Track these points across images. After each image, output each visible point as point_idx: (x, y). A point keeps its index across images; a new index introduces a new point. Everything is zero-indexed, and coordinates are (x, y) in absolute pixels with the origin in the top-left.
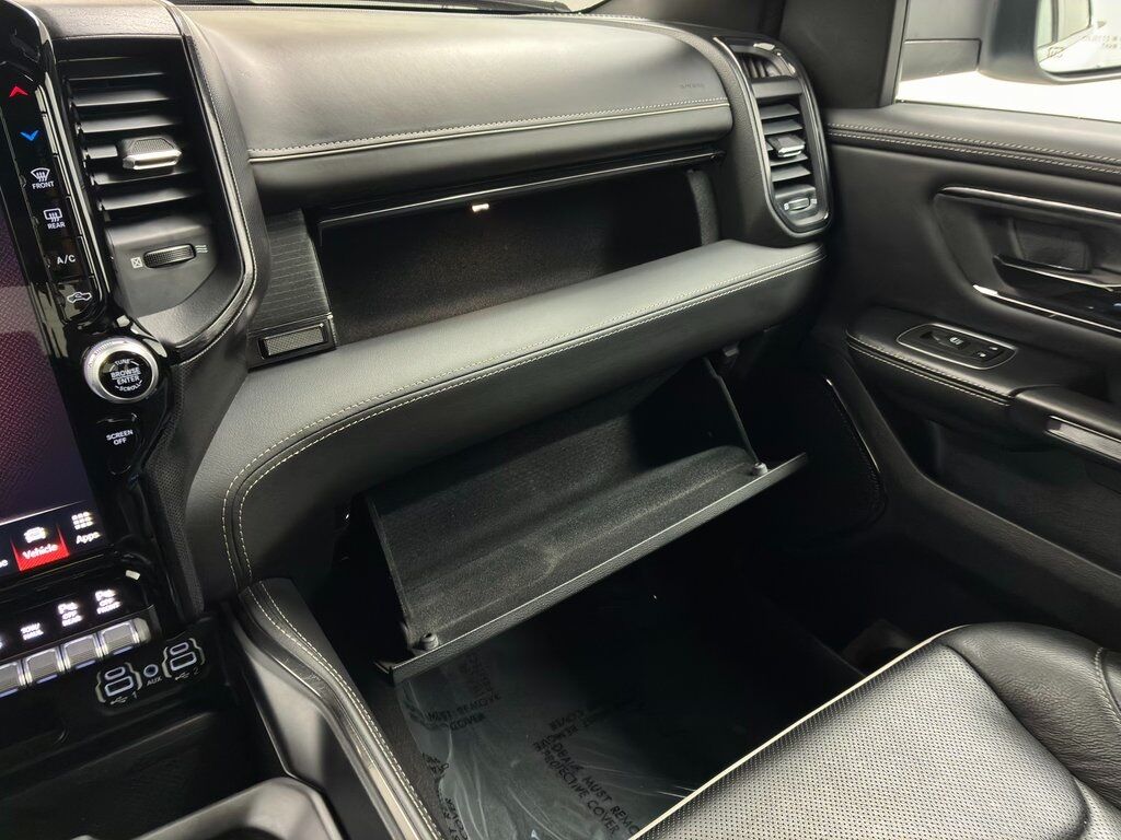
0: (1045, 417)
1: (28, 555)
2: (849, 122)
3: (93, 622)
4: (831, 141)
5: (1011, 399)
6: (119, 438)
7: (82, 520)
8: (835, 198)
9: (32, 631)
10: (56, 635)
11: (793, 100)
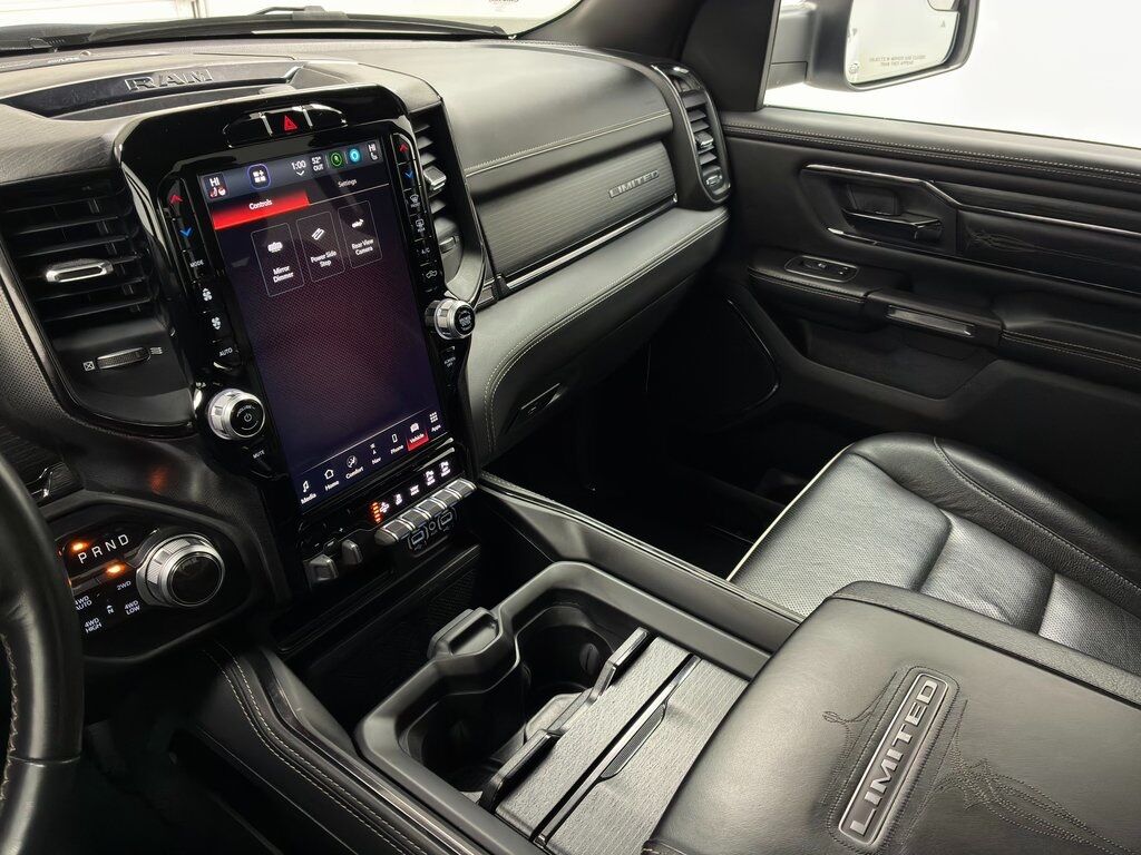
0: (886, 307)
1: (413, 441)
2: (737, 122)
3: (441, 482)
4: (726, 134)
5: (865, 299)
6: (449, 362)
7: (434, 417)
8: (732, 175)
9: (415, 490)
10: (426, 491)
11: (702, 108)
